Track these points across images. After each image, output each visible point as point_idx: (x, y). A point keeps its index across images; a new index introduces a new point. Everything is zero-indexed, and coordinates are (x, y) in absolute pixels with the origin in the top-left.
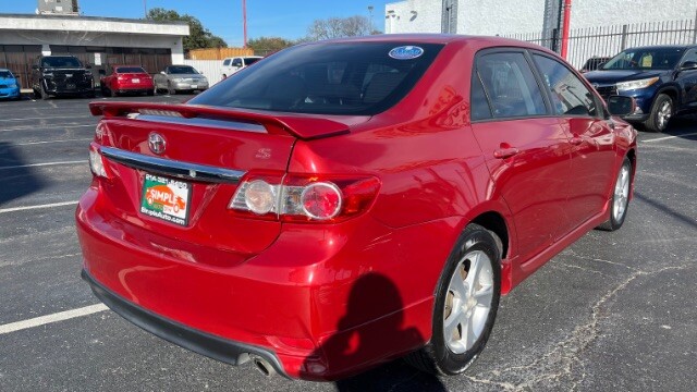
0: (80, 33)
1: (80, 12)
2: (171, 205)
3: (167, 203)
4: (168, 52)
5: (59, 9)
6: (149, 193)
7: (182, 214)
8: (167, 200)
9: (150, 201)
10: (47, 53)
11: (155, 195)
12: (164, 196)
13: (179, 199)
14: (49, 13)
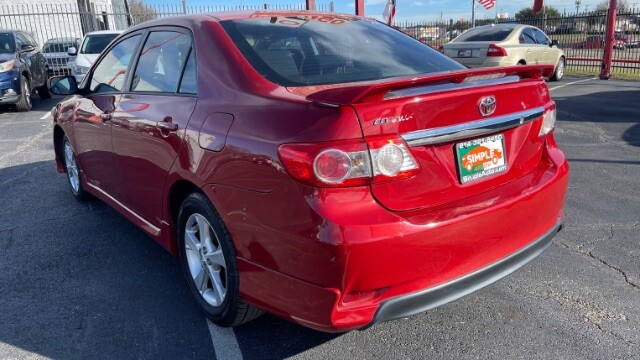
2: (490, 160)
3: (485, 160)
6: (466, 161)
7: (501, 162)
8: (484, 158)
9: (469, 167)
11: (472, 158)
12: (481, 156)
13: (496, 151)
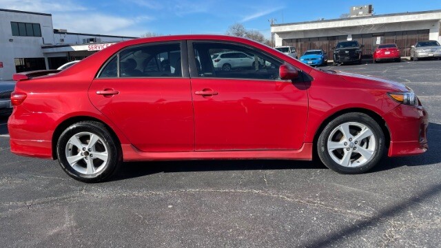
0: (370, 26)
1: (373, 13)
4: (427, 32)
5: (361, 13)
10: (349, 39)
14: (355, 16)
